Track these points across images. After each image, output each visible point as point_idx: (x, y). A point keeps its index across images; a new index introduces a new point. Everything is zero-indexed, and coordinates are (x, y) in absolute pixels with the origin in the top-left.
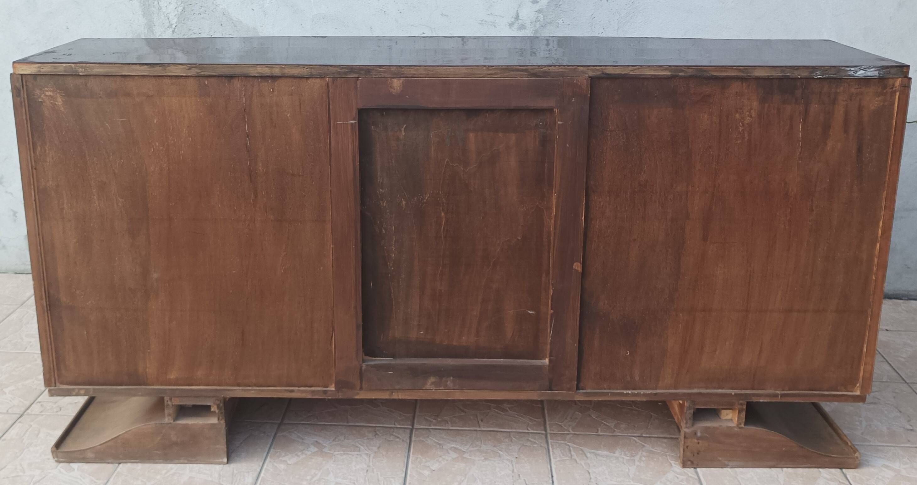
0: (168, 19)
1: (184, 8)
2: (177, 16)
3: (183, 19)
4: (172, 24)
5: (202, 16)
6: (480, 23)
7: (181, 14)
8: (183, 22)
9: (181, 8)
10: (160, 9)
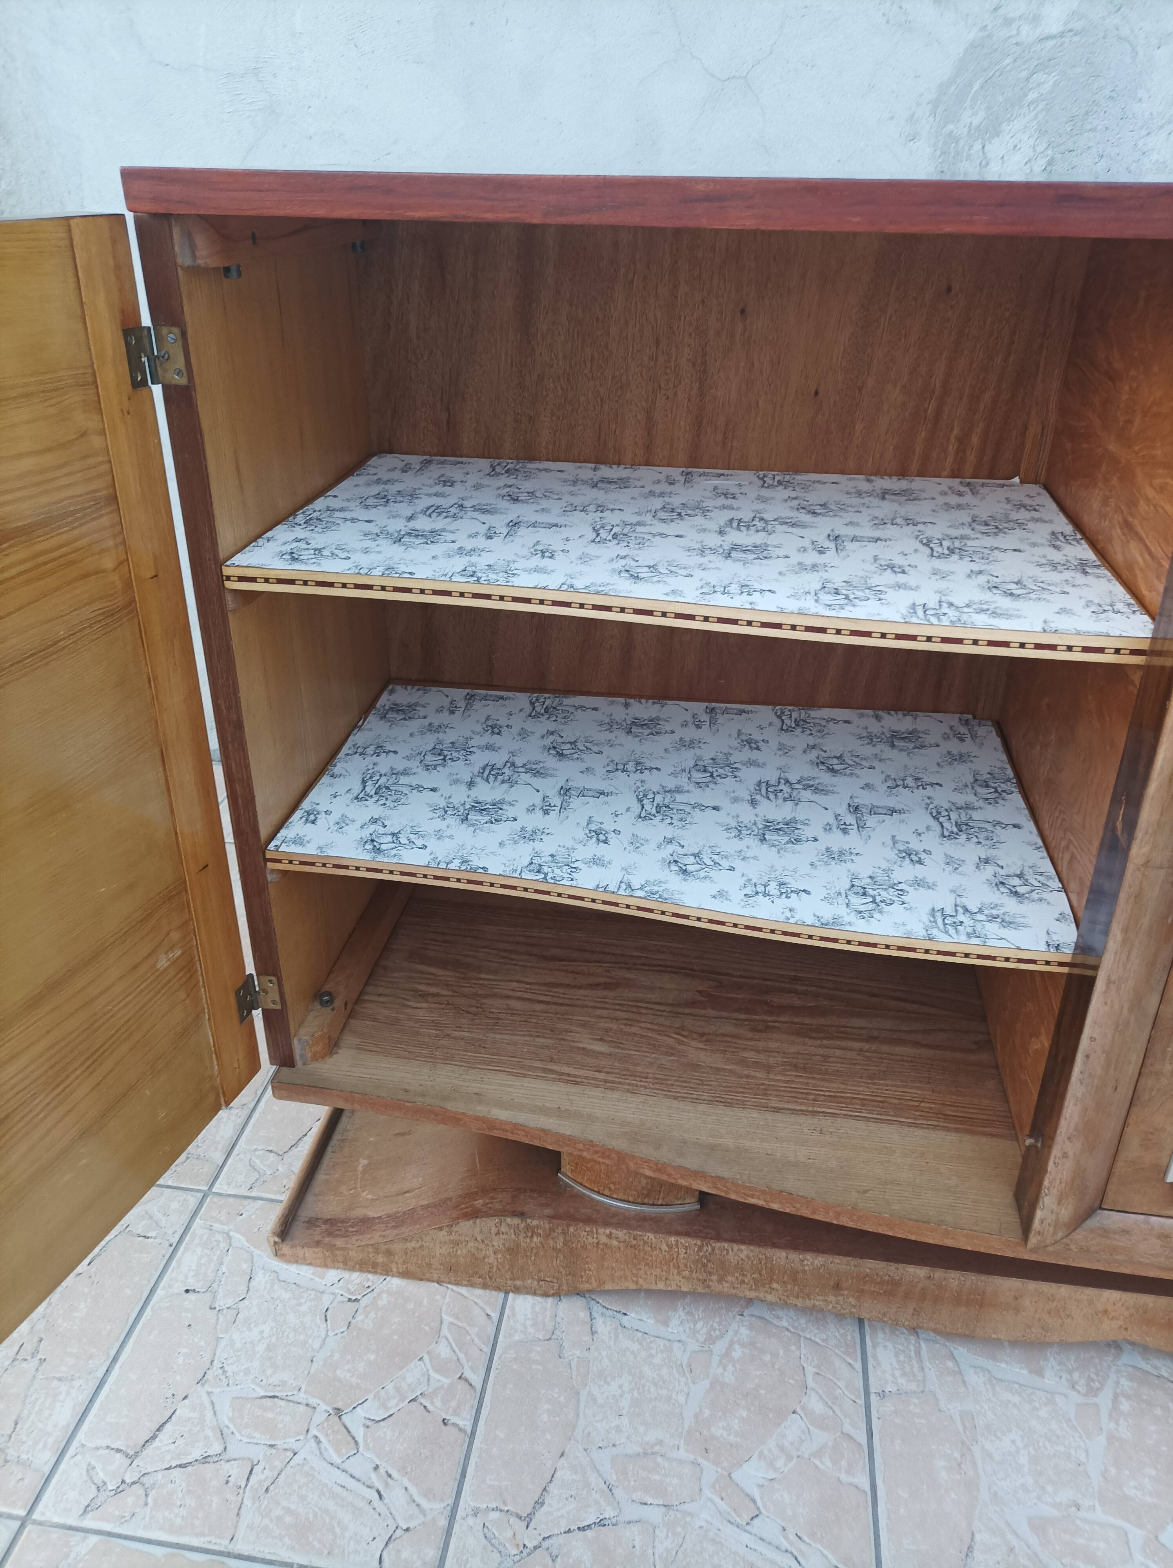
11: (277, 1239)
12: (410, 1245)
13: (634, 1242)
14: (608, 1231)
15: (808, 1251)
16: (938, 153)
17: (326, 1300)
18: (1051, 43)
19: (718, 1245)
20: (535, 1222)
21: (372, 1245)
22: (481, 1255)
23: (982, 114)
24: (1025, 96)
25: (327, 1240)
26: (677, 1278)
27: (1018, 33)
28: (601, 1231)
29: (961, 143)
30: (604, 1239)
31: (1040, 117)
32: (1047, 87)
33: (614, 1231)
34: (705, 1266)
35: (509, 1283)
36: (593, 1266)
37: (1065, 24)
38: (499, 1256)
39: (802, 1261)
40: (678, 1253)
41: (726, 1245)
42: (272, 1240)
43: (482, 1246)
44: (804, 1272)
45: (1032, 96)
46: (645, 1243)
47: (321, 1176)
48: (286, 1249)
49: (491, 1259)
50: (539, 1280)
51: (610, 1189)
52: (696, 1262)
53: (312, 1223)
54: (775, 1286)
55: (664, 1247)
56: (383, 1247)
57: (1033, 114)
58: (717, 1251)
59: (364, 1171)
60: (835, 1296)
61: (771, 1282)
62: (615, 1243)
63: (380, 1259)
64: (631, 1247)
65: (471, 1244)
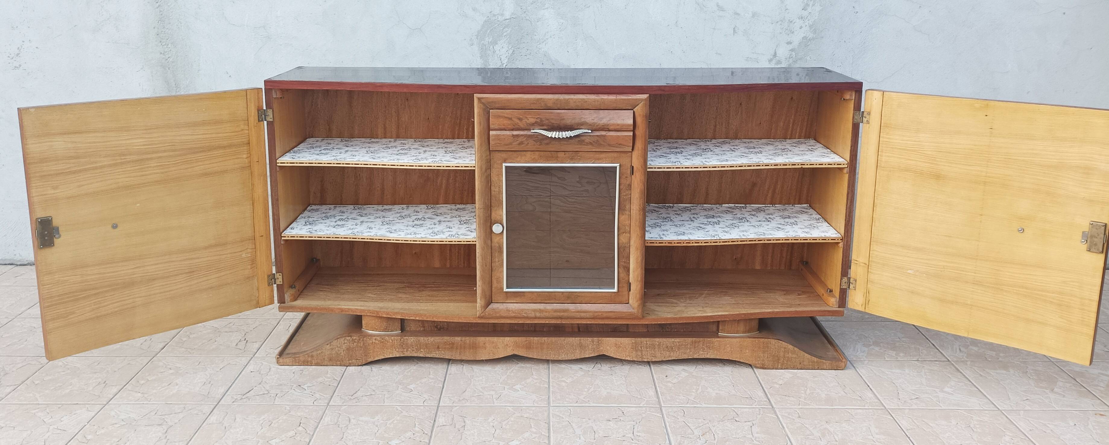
0: (501, 59)
1: (513, 51)
2: (508, 57)
3: (512, 60)
4: (503, 64)
5: (528, 57)
6: (746, 60)
7: (511, 56)
8: (512, 62)
9: (512, 51)
10: (494, 52)
11: (278, 357)
12: (318, 352)
13: (382, 341)
14: (375, 338)
15: (429, 336)
16: (480, 49)
17: (293, 371)
18: (508, 21)
19: (405, 338)
20: (355, 338)
21: (307, 354)
22: (339, 353)
23: (491, 39)
24: (503, 34)
25: (293, 356)
26: (395, 352)
27: (498, 18)
28: (373, 338)
29: (486, 46)
30: (374, 341)
31: (508, 39)
32: (509, 32)
33: (377, 338)
34: (402, 346)
35: (348, 362)
36: (371, 351)
37: (511, 16)
38: (345, 352)
39: (428, 340)
40: (395, 342)
41: (407, 337)
42: (277, 357)
43: (340, 349)
44: (429, 344)
45: (505, 34)
46: (386, 340)
47: (290, 346)
48: (281, 360)
49: (342, 354)
50: (356, 360)
51: (376, 329)
52: (400, 344)
53: (288, 354)
54: (422, 350)
55: (391, 341)
56: (311, 354)
57: (506, 39)
58: (405, 340)
59: (303, 345)
60: (438, 351)
61: (420, 349)
62: (377, 342)
63: (309, 359)
64: (382, 342)
65: (336, 349)
